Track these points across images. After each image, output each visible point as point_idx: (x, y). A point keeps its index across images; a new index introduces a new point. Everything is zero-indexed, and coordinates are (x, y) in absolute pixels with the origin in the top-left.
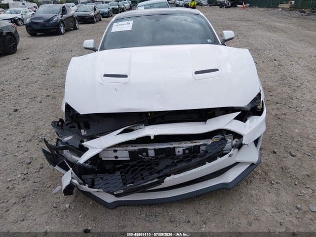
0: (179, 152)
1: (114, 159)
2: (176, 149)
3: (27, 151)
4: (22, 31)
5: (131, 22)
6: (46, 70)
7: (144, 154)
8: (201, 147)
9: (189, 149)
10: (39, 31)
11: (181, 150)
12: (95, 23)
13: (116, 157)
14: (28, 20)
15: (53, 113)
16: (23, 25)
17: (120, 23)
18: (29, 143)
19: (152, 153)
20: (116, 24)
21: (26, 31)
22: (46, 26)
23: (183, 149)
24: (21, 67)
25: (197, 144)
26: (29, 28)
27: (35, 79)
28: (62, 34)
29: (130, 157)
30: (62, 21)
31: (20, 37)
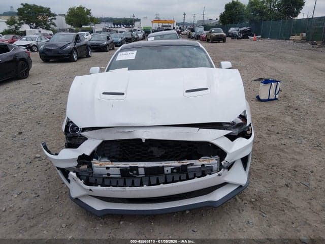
0: (167, 171)
1: (106, 176)
2: (165, 168)
3: (26, 173)
4: (35, 57)
5: (135, 52)
6: (54, 96)
7: (135, 172)
8: (188, 167)
9: (177, 168)
10: (52, 57)
11: (169, 169)
12: (108, 51)
13: (109, 174)
14: (42, 47)
15: (55, 136)
16: (38, 51)
17: (124, 53)
18: (29, 165)
19: (142, 171)
20: (121, 53)
21: (39, 57)
22: (59, 53)
23: (171, 169)
24: (31, 91)
25: (184, 164)
26: (43, 54)
27: (42, 103)
28: (75, 61)
29: (121, 175)
30: (75, 49)
31: (33, 63)
